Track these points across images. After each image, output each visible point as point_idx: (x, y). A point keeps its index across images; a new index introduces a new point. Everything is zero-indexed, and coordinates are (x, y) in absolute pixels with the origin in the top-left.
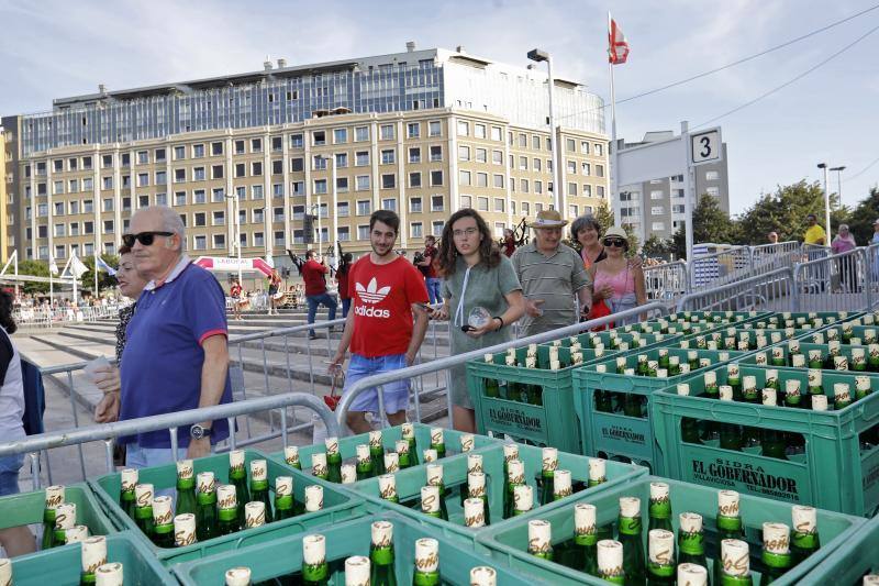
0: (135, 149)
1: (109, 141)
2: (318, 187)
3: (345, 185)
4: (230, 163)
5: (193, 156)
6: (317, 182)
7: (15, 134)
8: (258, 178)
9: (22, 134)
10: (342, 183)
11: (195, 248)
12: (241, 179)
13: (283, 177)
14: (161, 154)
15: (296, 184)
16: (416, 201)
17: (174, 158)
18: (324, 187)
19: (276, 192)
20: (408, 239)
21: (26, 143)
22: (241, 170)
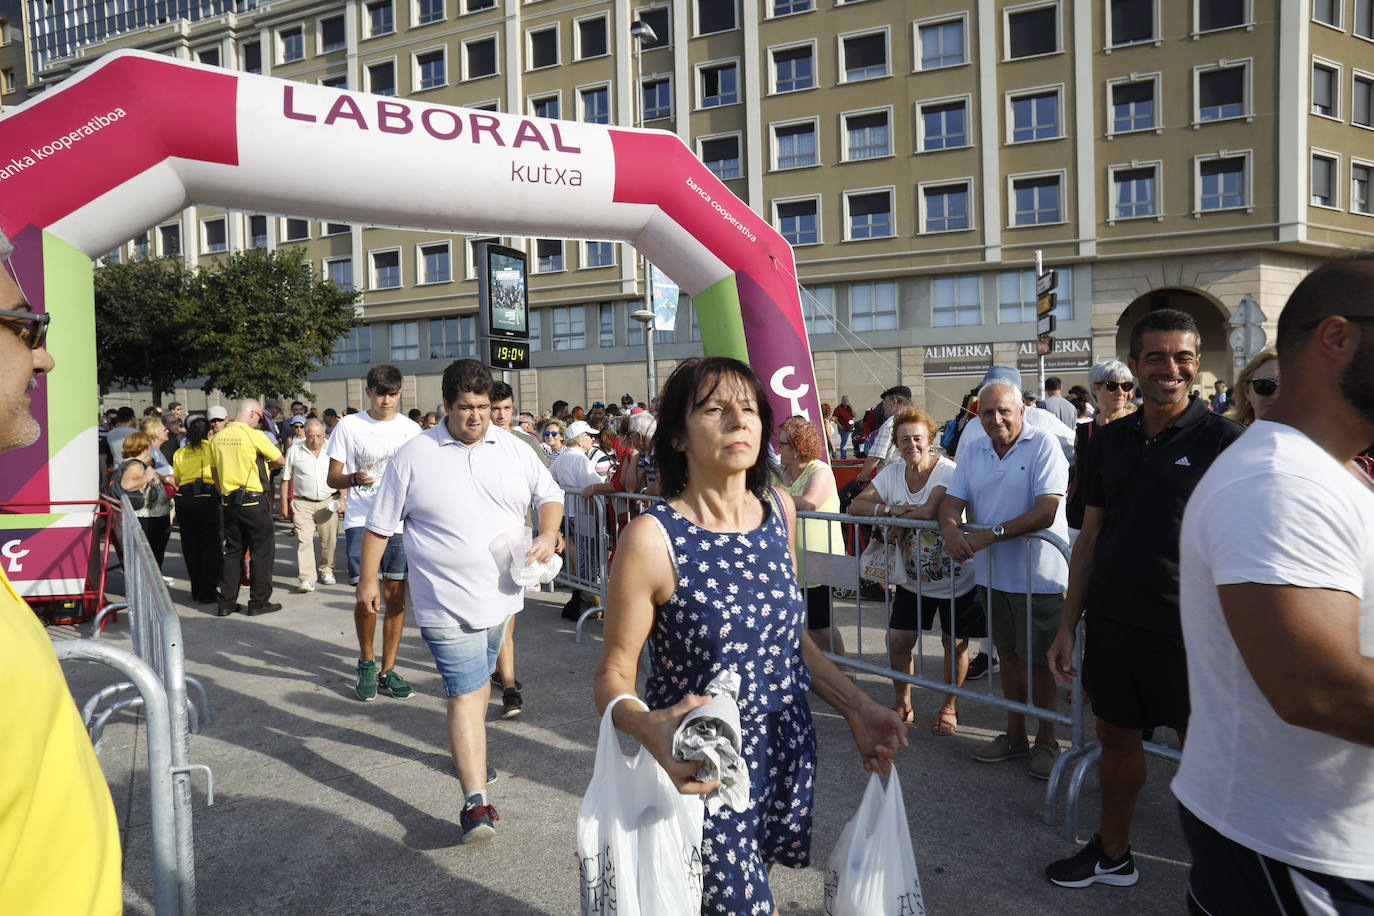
0: (271, 20)
1: (218, 12)
2: (782, 75)
3: (880, 59)
4: (515, 28)
5: (415, 22)
6: (780, 57)
7: (20, 27)
8: (598, 65)
9: (32, 23)
10: (867, 52)
11: (421, 280)
12: (547, 75)
13: (673, 53)
14: (335, 32)
15: (709, 75)
16: (1134, 94)
17: (367, 35)
18: (805, 70)
19: (649, 103)
20: (1103, 223)
21: (41, 44)
22: (545, 46)
